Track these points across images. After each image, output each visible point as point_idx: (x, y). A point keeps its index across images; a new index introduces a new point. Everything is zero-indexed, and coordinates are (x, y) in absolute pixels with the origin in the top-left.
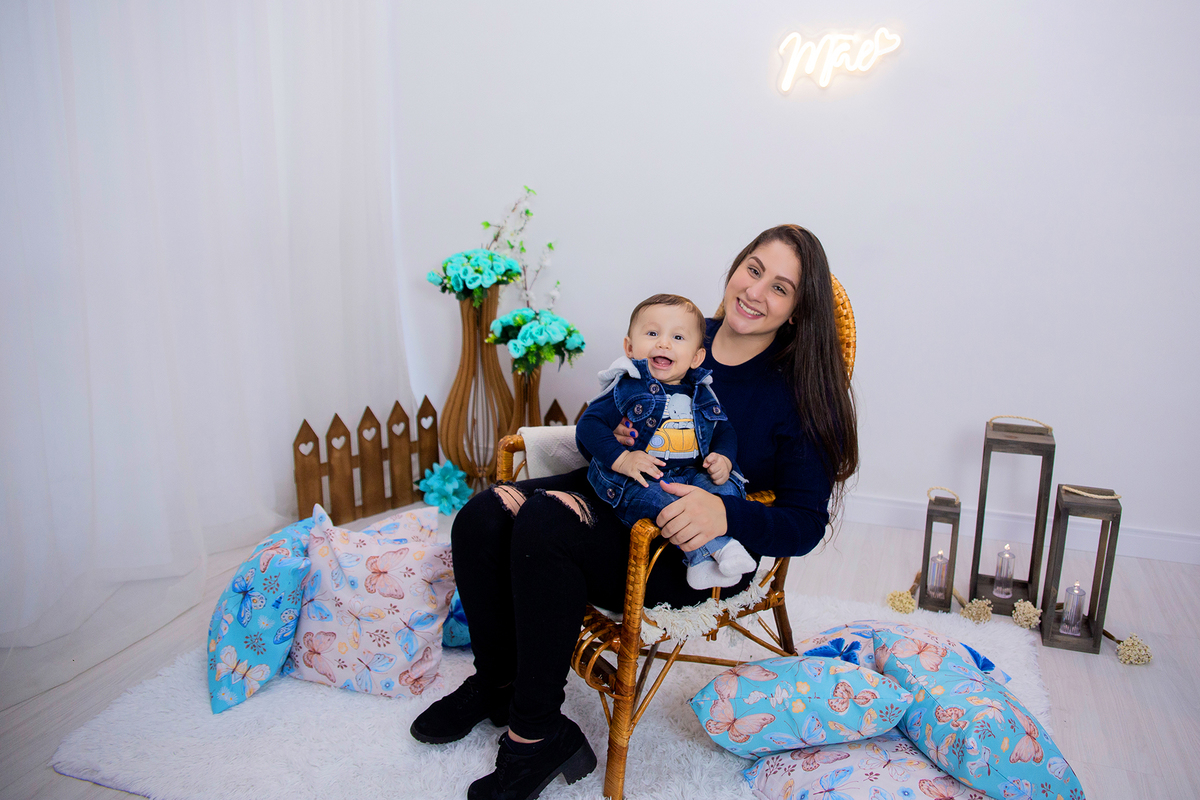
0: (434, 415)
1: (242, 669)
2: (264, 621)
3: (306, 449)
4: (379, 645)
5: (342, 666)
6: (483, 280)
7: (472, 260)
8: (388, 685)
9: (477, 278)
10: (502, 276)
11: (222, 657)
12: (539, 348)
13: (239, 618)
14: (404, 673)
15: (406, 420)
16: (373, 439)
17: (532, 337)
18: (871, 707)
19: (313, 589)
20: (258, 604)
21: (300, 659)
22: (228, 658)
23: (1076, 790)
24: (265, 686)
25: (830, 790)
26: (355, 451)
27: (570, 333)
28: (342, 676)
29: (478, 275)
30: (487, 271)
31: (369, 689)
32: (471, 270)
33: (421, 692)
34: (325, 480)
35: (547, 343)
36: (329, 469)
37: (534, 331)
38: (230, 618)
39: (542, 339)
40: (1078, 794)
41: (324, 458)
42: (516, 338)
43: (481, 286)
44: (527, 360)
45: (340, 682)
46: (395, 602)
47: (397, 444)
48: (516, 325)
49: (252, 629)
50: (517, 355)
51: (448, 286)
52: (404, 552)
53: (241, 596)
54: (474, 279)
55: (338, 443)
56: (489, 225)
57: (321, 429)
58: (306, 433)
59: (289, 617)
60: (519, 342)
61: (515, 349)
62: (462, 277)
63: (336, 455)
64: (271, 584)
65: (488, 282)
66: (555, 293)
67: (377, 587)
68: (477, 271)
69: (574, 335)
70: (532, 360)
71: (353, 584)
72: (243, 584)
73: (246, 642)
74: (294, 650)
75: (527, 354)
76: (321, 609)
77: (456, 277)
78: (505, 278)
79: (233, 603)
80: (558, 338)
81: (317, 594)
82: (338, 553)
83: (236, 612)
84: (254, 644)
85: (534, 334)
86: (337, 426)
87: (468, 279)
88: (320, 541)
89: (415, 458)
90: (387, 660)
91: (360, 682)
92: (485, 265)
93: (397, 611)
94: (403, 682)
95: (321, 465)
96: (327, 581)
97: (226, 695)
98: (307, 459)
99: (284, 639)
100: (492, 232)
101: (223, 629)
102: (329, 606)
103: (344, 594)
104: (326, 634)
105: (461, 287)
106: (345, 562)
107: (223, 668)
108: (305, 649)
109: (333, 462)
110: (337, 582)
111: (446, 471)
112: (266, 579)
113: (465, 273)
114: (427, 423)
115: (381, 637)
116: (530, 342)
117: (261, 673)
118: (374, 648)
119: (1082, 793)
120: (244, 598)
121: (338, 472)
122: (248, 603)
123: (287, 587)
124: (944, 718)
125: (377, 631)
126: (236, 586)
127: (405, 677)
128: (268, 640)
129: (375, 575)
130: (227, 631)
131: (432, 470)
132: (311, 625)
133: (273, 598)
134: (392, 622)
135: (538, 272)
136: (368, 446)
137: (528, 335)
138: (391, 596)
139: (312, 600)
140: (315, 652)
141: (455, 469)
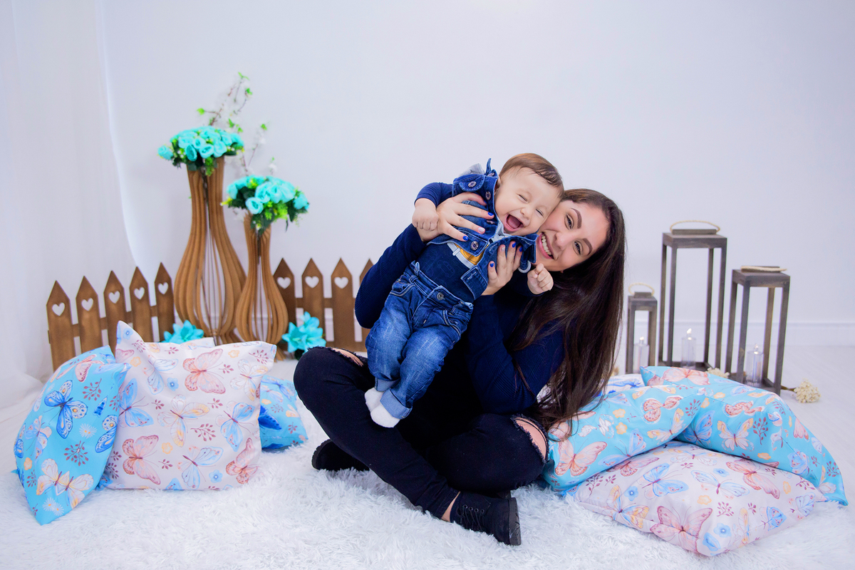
0: (169, 282)
1: (64, 481)
2: (86, 429)
3: (59, 309)
4: (205, 440)
5: (167, 466)
6: (215, 149)
7: (202, 134)
8: (216, 477)
9: (209, 148)
10: (232, 146)
11: (44, 470)
12: (275, 206)
13: (59, 431)
14: (231, 464)
15: (145, 285)
16: (118, 302)
17: (269, 195)
18: (679, 407)
19: (128, 398)
20: (79, 413)
21: (119, 469)
22: (48, 472)
23: (830, 463)
24: (88, 497)
25: (656, 481)
26: (103, 314)
27: (297, 194)
28: (166, 477)
29: (209, 145)
30: (218, 141)
31: (196, 484)
32: (203, 142)
33: (247, 481)
34: (77, 340)
35: (280, 202)
36: (80, 329)
37: (270, 189)
38: (48, 432)
39: (277, 197)
40: (832, 465)
41: (75, 320)
42: (254, 196)
43: (212, 156)
44: (264, 217)
45: (165, 485)
46: (217, 396)
47: (138, 307)
48: (250, 187)
49: (74, 438)
50: (255, 211)
51: (182, 157)
52: (218, 352)
53: (59, 408)
54: (207, 149)
55: (87, 305)
56: (204, 111)
57: (71, 291)
58: (57, 294)
59: (109, 424)
60: (256, 199)
61: (254, 205)
62: (196, 147)
63: (86, 316)
64: (92, 391)
65: (218, 154)
66: (272, 166)
67: (198, 385)
68: (207, 142)
69: (301, 195)
70: (268, 216)
71: (172, 385)
72: (59, 397)
73: (66, 454)
74: (112, 461)
75: (264, 211)
76: (140, 415)
77: (189, 149)
78: (233, 149)
79: (50, 418)
80: (290, 197)
81: (133, 401)
82: (153, 360)
83: (54, 425)
84: (76, 455)
85: (269, 192)
86: (86, 289)
87: (201, 148)
88: (129, 354)
89: (155, 320)
90: (213, 453)
91: (186, 479)
92: (214, 137)
93: (221, 405)
94: (231, 472)
95: (73, 326)
96: (144, 386)
97: (52, 506)
98: (60, 319)
99: (105, 447)
100: (208, 118)
101: (41, 443)
102: (149, 410)
103: (165, 396)
104: (147, 438)
105: (196, 156)
106: (161, 366)
107: (45, 480)
108: (125, 457)
109: (84, 323)
110: (155, 387)
111: (185, 331)
112: (86, 387)
113: (198, 144)
114: (163, 288)
115: (206, 431)
116: (266, 200)
117: (86, 482)
118: (200, 443)
119: (835, 464)
120: (62, 410)
121: (88, 333)
122: (68, 413)
123: (108, 393)
124: (736, 411)
125: (202, 426)
126: (50, 400)
127: (231, 468)
128: (90, 448)
129: (194, 374)
130: (45, 445)
131: (172, 332)
132: (131, 432)
133: (94, 405)
134: (216, 416)
135: (254, 150)
136: (114, 308)
137: (264, 193)
138: (213, 391)
139: (128, 408)
140: (137, 458)
141: (194, 328)
